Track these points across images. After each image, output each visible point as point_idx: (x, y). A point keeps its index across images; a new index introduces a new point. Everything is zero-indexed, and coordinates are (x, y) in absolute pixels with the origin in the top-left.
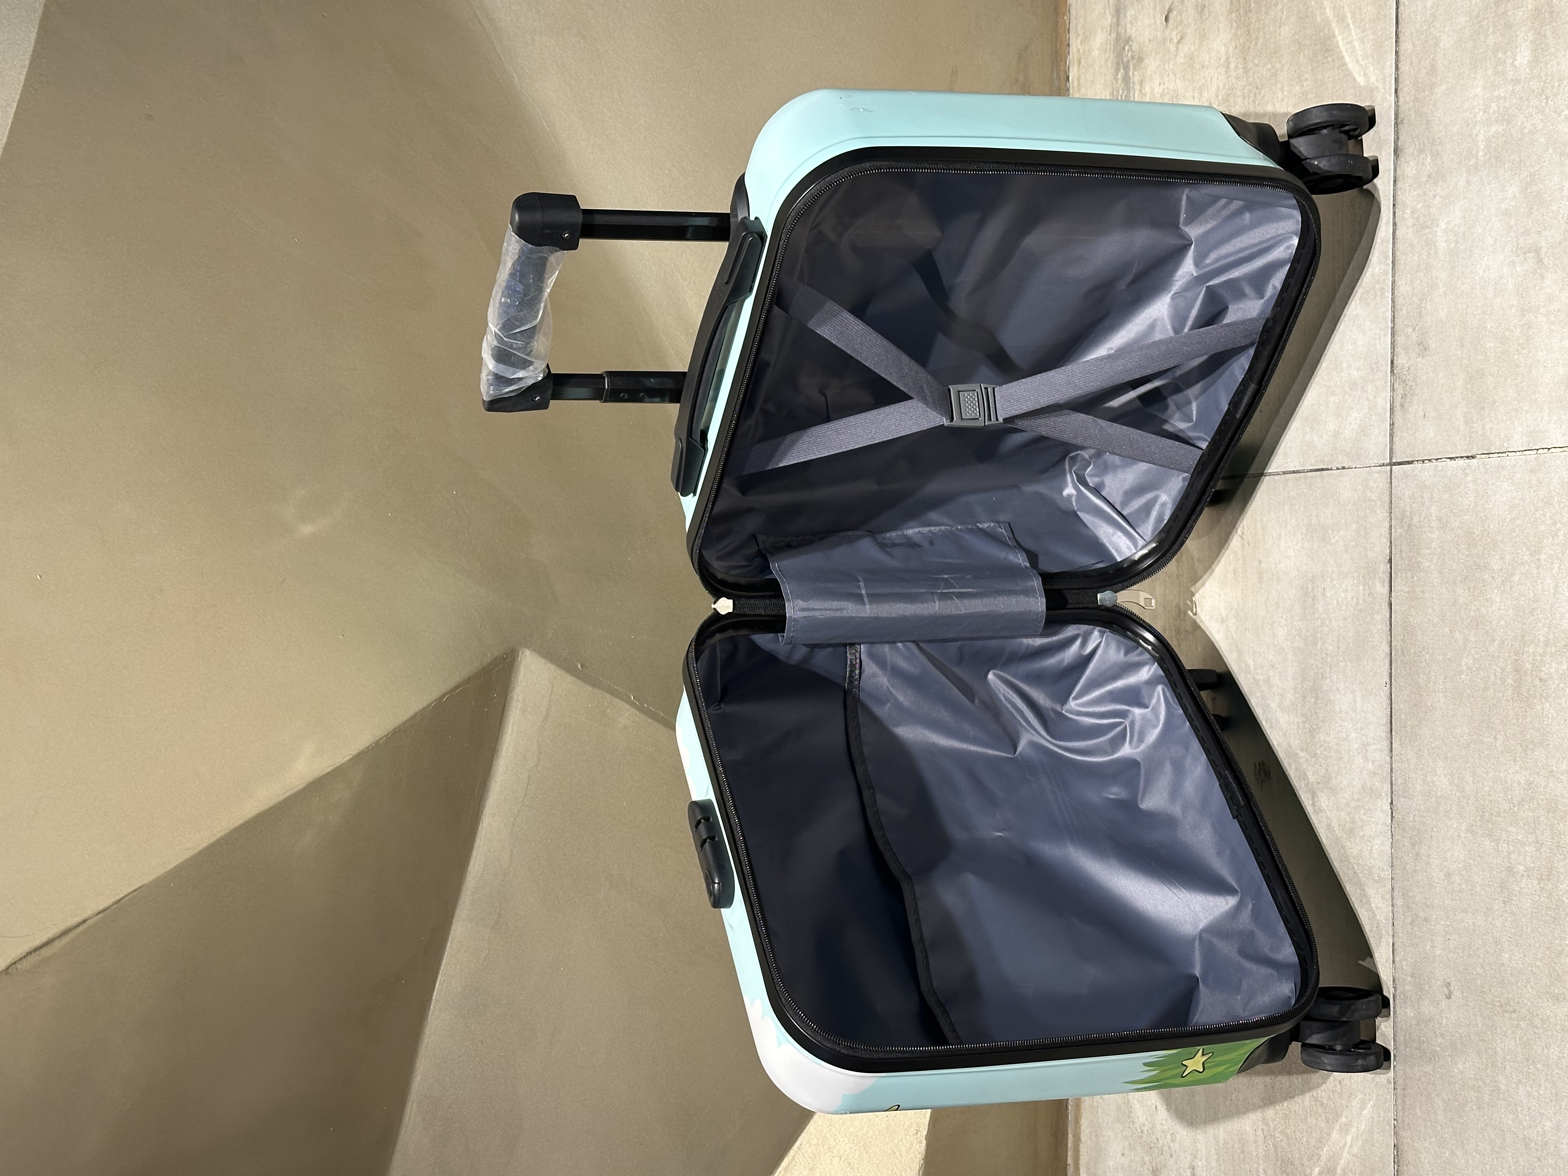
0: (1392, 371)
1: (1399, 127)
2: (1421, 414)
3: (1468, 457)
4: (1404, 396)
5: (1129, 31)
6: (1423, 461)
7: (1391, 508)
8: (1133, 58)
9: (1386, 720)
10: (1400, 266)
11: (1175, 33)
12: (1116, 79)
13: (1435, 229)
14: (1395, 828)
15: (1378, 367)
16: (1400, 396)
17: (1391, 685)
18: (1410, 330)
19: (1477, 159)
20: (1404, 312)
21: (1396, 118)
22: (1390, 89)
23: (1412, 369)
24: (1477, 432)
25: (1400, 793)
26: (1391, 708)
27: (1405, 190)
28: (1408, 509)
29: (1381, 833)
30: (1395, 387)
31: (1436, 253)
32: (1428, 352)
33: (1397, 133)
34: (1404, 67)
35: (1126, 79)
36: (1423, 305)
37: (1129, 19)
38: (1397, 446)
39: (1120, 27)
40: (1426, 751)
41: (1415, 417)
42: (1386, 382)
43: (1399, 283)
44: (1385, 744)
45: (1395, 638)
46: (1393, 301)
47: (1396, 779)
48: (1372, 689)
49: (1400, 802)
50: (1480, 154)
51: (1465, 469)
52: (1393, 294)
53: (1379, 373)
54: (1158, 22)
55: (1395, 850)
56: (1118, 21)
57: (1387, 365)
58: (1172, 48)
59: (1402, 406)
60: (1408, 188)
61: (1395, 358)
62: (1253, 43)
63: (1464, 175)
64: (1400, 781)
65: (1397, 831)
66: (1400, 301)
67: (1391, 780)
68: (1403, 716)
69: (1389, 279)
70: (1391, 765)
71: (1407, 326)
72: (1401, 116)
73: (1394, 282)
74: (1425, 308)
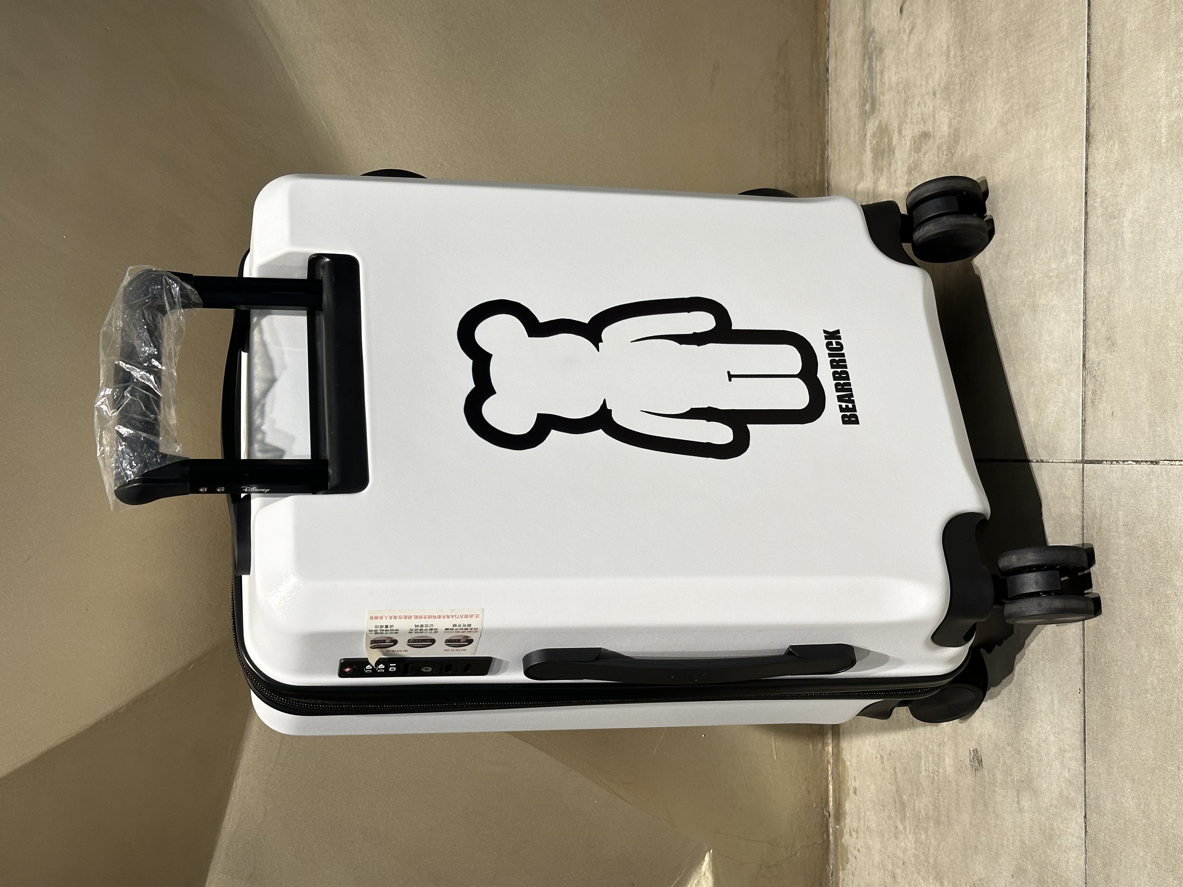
0: (1084, 365)
1: (1091, 113)
2: (1109, 412)
3: (1152, 462)
4: (1094, 393)
5: (873, 23)
6: (1112, 462)
7: (1083, 506)
8: (875, 48)
9: (1080, 728)
10: (1091, 257)
11: (908, 23)
12: (863, 69)
13: (1122, 219)
14: (1088, 843)
15: (1071, 360)
16: (1090, 393)
17: (1084, 692)
18: (1099, 323)
19: (1160, 146)
20: (1095, 304)
21: (1088, 104)
22: (1083, 74)
23: (1101, 365)
24: (1160, 436)
25: (1093, 808)
26: (1085, 717)
27: (1096, 178)
28: (1098, 510)
29: (1076, 846)
30: (1087, 382)
31: (1123, 245)
32: (1115, 348)
33: (1088, 119)
34: (1095, 51)
35: (871, 69)
36: (1111, 299)
37: (873, 12)
38: (1089, 443)
39: (866, 20)
40: (1115, 769)
41: (1104, 414)
42: (1078, 376)
43: (1090, 274)
44: (1080, 753)
45: (1087, 644)
46: (1085, 293)
47: (1089, 793)
48: (1067, 693)
49: (1093, 817)
50: (1163, 140)
51: (1149, 475)
52: (1085, 285)
53: (1072, 366)
54: (895, 14)
55: (1088, 867)
56: (865, 14)
57: (1079, 358)
58: (905, 38)
59: (1093, 402)
60: (1098, 175)
61: (1087, 352)
62: (969, 31)
63: (1149, 163)
64: (1092, 795)
65: (1090, 847)
66: (1091, 293)
67: (1085, 792)
68: (1095, 728)
69: (1081, 270)
70: (1085, 776)
71: (1098, 319)
72: (1093, 101)
73: (1085, 273)
74: (1113, 302)
